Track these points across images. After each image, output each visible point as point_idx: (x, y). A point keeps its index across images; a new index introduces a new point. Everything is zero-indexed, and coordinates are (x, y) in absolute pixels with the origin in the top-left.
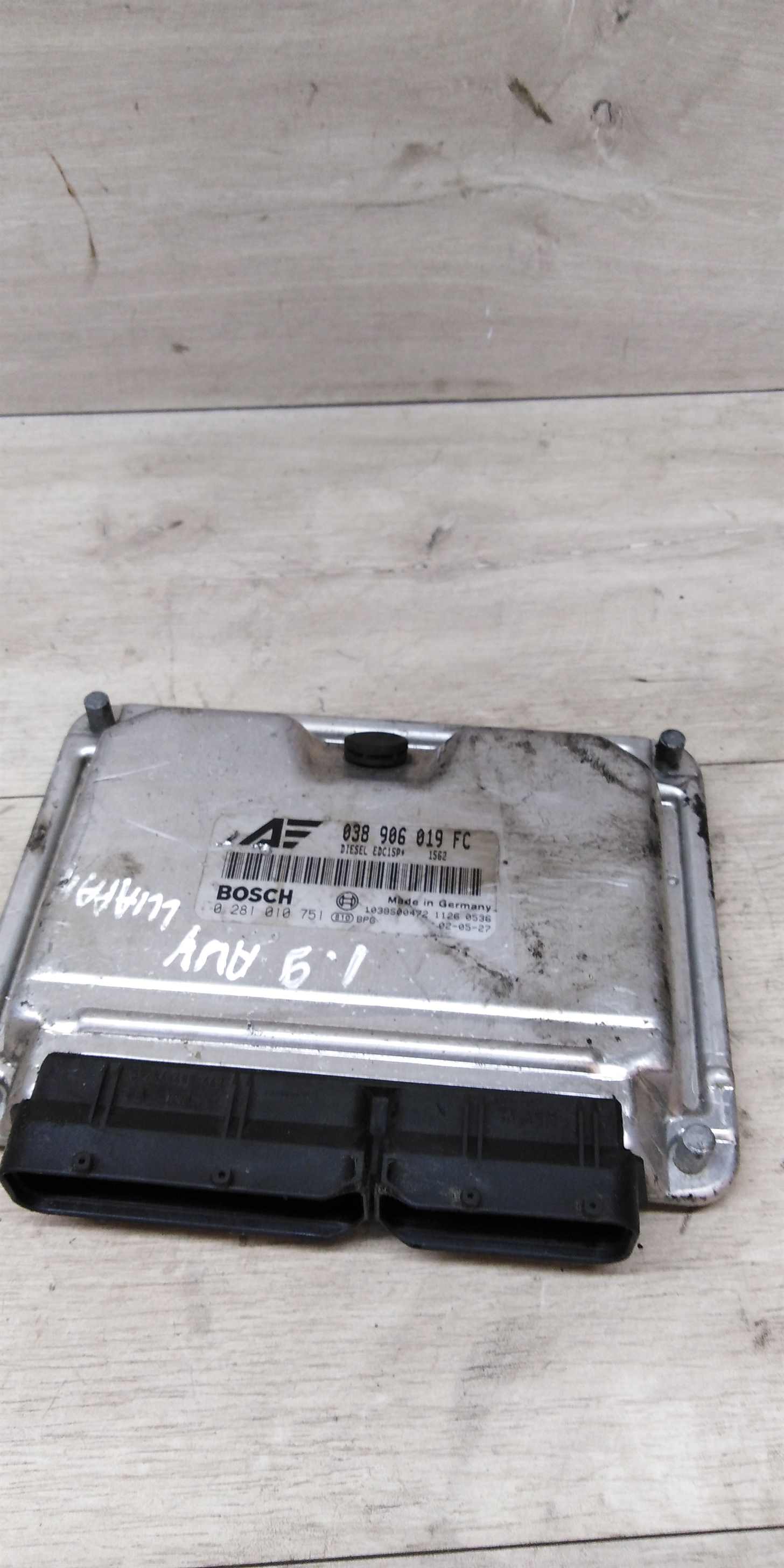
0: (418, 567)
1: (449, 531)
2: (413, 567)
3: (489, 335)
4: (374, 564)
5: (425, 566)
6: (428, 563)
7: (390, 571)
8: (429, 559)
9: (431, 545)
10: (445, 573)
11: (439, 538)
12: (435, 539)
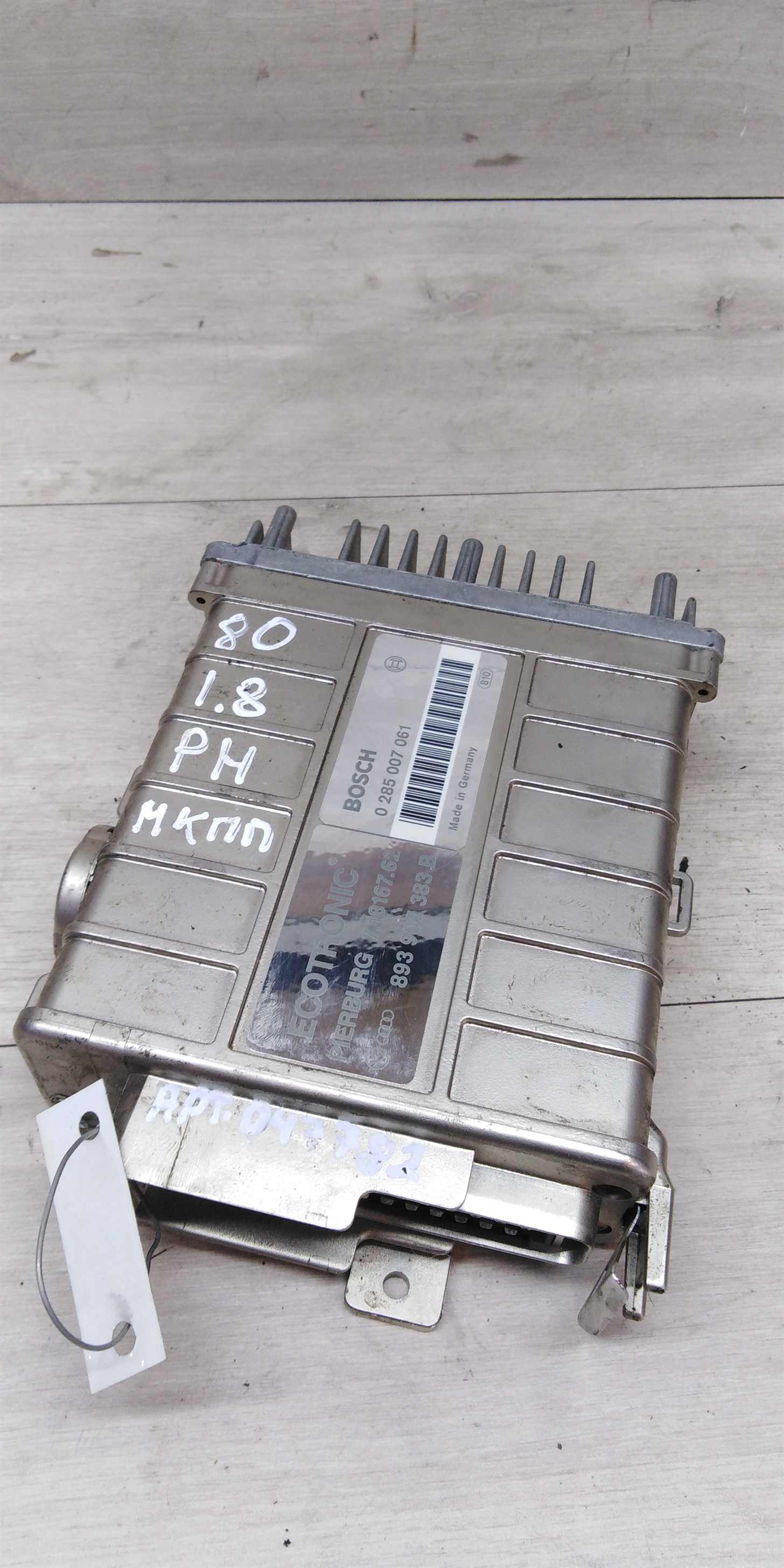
0: (712, 327)
1: (731, 301)
2: (709, 327)
3: (742, 134)
4: (673, 324)
5: (718, 327)
6: (720, 324)
7: (689, 330)
8: (720, 321)
9: (719, 310)
10: (738, 332)
11: (724, 305)
12: (721, 306)
